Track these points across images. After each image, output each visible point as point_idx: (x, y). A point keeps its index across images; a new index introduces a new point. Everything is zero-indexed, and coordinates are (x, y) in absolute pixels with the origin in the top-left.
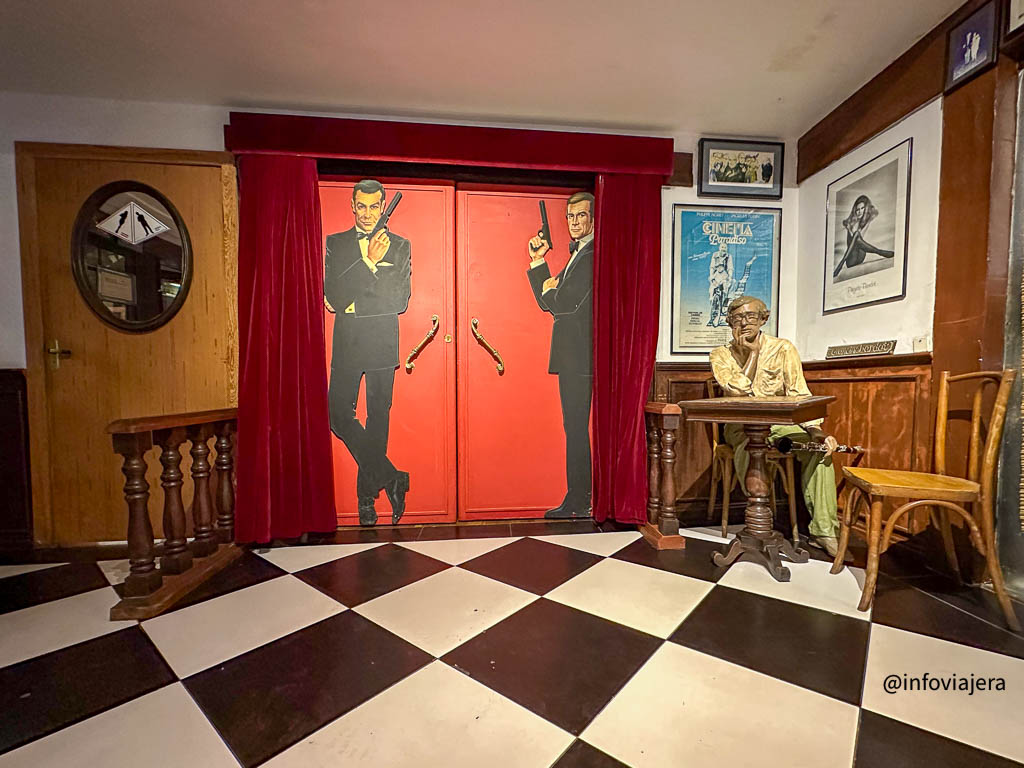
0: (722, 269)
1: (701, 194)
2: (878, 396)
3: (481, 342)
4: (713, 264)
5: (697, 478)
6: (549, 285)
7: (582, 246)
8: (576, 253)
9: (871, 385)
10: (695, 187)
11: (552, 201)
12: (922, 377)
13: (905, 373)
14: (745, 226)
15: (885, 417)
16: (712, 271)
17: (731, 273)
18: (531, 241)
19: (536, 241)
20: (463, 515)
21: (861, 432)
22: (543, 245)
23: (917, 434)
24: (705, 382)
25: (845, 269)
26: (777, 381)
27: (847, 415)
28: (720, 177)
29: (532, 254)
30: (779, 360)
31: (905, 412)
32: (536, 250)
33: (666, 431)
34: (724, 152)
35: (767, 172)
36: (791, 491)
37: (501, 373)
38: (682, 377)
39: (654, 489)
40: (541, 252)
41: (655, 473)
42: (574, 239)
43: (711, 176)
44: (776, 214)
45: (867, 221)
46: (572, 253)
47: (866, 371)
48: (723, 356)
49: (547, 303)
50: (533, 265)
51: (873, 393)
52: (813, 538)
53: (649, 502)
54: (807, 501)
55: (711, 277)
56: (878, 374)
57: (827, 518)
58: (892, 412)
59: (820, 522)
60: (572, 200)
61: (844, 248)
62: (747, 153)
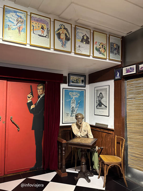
0: (73, 103)
1: (69, 86)
2: (105, 136)
3: (13, 123)
4: (71, 102)
5: (68, 154)
6: (32, 107)
7: (41, 97)
8: (40, 99)
9: (104, 133)
10: (68, 84)
11: (33, 85)
12: (113, 134)
13: (110, 132)
14: (78, 93)
15: (107, 141)
16: (71, 103)
17: (75, 104)
18: (28, 95)
19: (29, 95)
20: (6, 173)
21: (102, 143)
22: (31, 96)
23: (112, 146)
24: (70, 130)
25: (98, 106)
26: (86, 132)
27: (100, 139)
28: (73, 82)
29: (28, 99)
30: (86, 127)
31: (110, 140)
32: (29, 98)
33: (63, 147)
34: (74, 77)
35: (82, 81)
36: (89, 158)
37: (18, 131)
38: (65, 129)
39: (60, 161)
40: (31, 98)
41: (60, 157)
42: (39, 95)
43: (71, 82)
44: (84, 91)
45: (102, 98)
46: (38, 98)
47: (103, 130)
48: (75, 126)
49: (32, 111)
50: (28, 102)
51: (104, 135)
52: (94, 169)
53: (58, 164)
54: (93, 161)
55: (71, 105)
56: (105, 131)
57: (97, 165)
58: (108, 140)
59: (95, 166)
60: (39, 85)
61: (98, 102)
62: (78, 77)
